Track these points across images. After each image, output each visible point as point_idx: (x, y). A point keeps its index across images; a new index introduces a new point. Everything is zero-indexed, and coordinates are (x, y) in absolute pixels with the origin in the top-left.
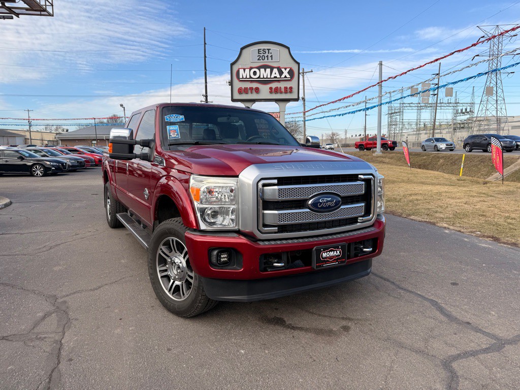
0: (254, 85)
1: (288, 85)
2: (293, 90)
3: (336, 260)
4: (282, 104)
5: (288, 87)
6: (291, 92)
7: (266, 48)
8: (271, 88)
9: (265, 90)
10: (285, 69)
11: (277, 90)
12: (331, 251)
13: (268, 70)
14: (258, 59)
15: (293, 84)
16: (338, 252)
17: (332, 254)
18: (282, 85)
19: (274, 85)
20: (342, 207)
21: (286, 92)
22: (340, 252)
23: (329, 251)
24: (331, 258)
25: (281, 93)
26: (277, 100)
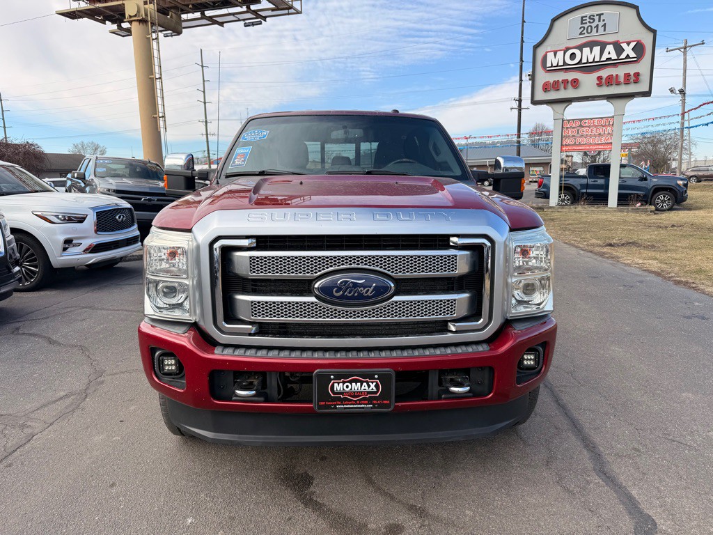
0: (571, 76)
1: (631, 69)
2: (641, 78)
3: (370, 401)
4: (619, 102)
5: (632, 74)
6: (636, 81)
7: (595, 13)
8: (600, 78)
9: (588, 83)
10: (628, 44)
11: (610, 81)
12: (356, 381)
13: (597, 49)
14: (581, 34)
15: (642, 67)
16: (373, 386)
17: (356, 387)
18: (620, 71)
19: (605, 73)
20: (396, 298)
21: (627, 82)
22: (377, 386)
23: (351, 382)
24: (354, 394)
25: (618, 84)
26: (609, 97)
